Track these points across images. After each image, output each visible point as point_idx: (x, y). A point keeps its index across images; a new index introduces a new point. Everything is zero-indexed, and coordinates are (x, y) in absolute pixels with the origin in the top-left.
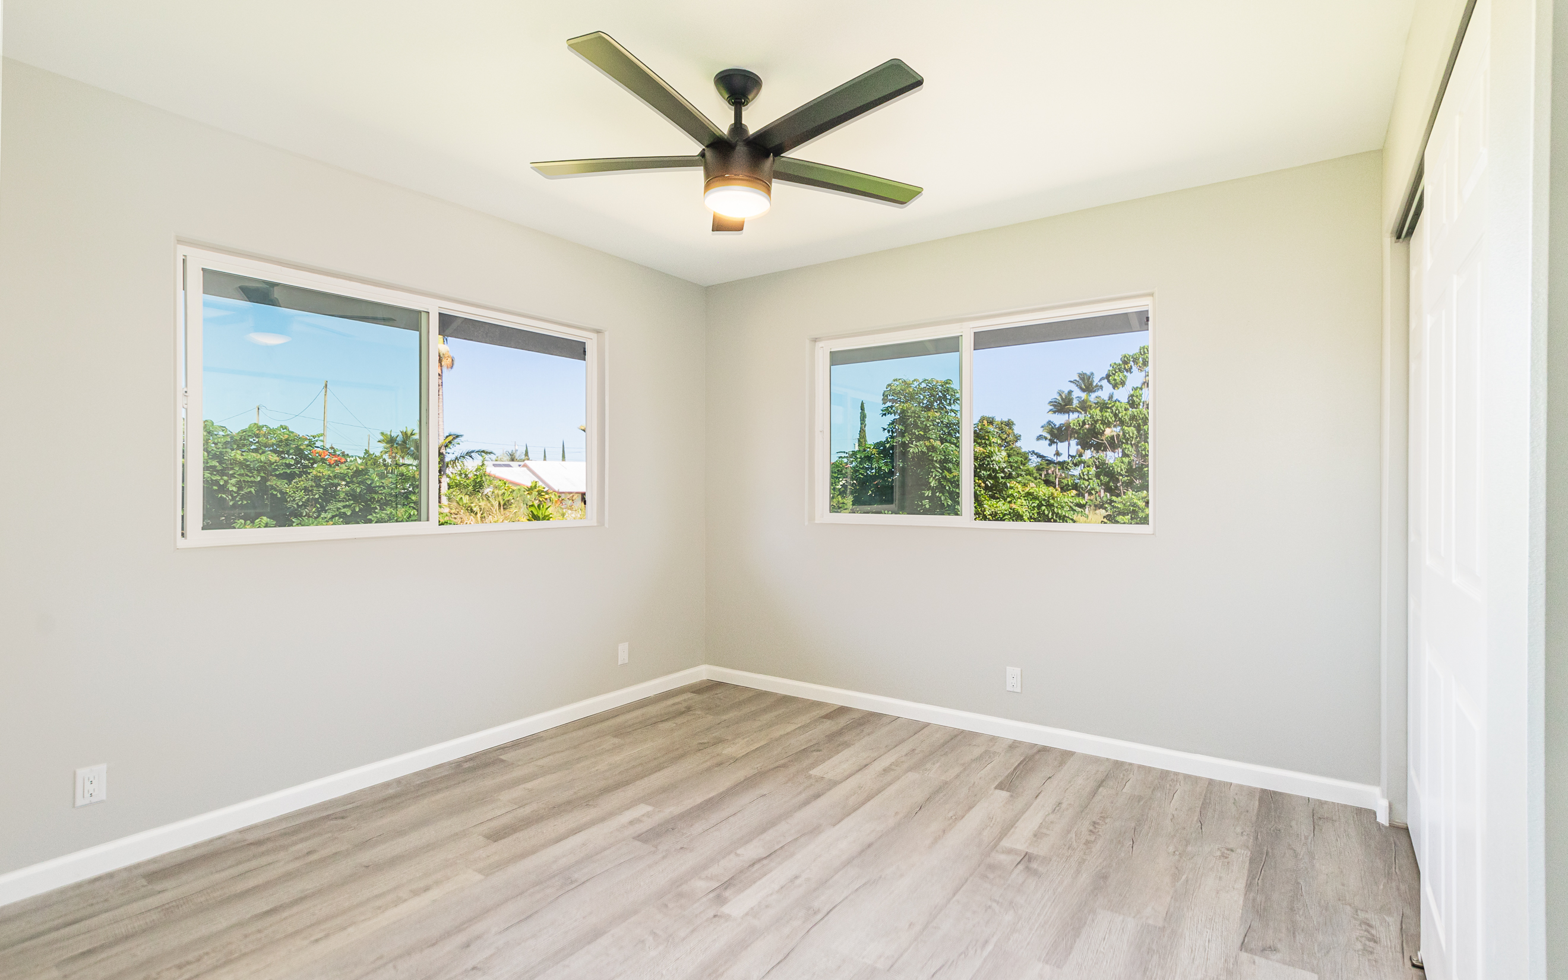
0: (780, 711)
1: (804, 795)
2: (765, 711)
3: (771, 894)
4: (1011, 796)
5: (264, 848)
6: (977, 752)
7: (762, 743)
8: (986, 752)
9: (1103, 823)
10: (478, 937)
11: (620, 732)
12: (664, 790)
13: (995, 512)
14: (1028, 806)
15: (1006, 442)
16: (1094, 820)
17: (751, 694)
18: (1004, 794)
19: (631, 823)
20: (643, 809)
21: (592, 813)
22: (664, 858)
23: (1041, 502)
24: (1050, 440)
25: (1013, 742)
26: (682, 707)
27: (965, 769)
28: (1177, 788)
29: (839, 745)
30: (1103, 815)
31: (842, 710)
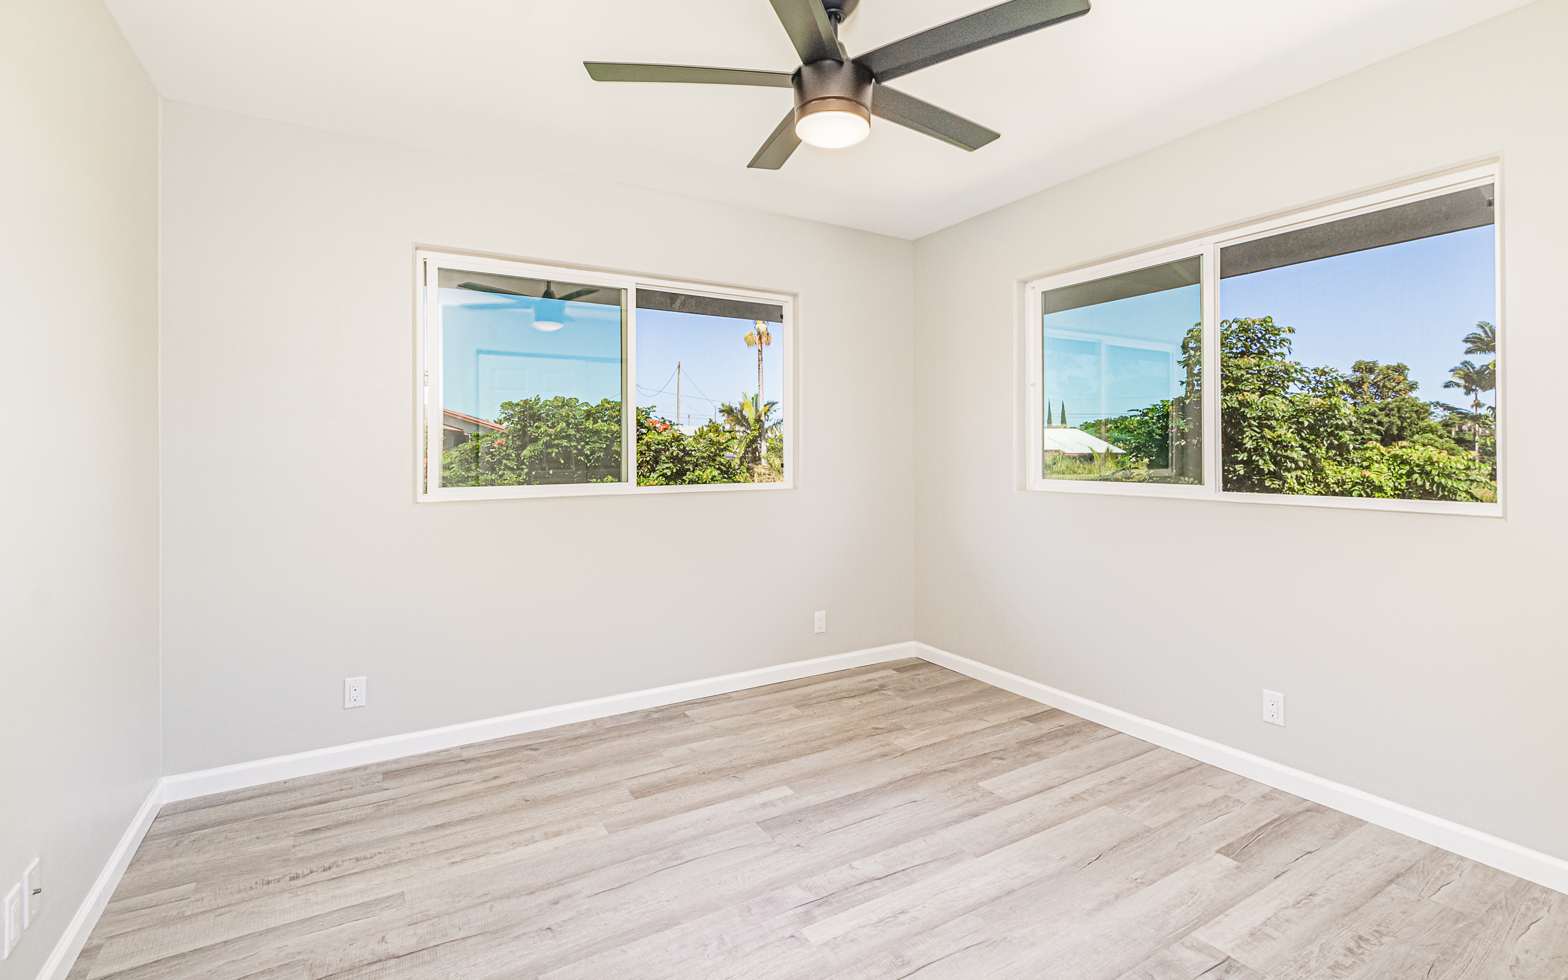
0: (977, 704)
1: (959, 810)
2: (962, 701)
3: (864, 926)
4: (1237, 868)
5: (468, 766)
6: (1211, 795)
7: (941, 738)
8: (1225, 797)
9: (1376, 942)
10: (569, 896)
11: (803, 703)
12: (814, 774)
13: (1343, 480)
14: (1258, 887)
15: (1393, 391)
16: (1362, 933)
17: (953, 679)
18: (1229, 862)
19: (764, 805)
20: (785, 791)
21: (735, 786)
22: (776, 852)
23: (1412, 468)
24: (1465, 387)
25: (1271, 791)
26: (875, 685)
27: (1183, 817)
28: (1540, 914)
29: (1029, 756)
30: (1381, 929)
31: (1053, 713)
